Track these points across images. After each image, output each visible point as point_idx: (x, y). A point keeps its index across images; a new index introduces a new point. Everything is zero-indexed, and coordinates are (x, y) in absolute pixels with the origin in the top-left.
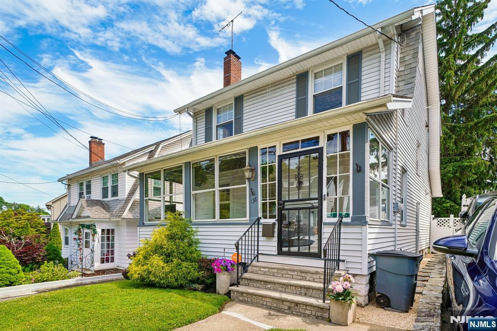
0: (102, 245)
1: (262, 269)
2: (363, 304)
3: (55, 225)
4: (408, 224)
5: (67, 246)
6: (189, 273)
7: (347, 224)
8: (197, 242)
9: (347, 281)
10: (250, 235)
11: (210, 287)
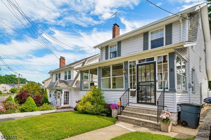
0: (64, 98)
1: (130, 109)
2: (175, 124)
3: (45, 89)
4: (196, 92)
5: (50, 98)
6: (101, 109)
7: (167, 92)
8: (103, 97)
9: (168, 114)
10: (125, 95)
11: (109, 115)
